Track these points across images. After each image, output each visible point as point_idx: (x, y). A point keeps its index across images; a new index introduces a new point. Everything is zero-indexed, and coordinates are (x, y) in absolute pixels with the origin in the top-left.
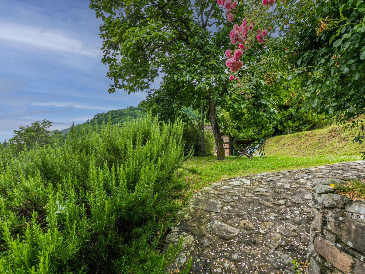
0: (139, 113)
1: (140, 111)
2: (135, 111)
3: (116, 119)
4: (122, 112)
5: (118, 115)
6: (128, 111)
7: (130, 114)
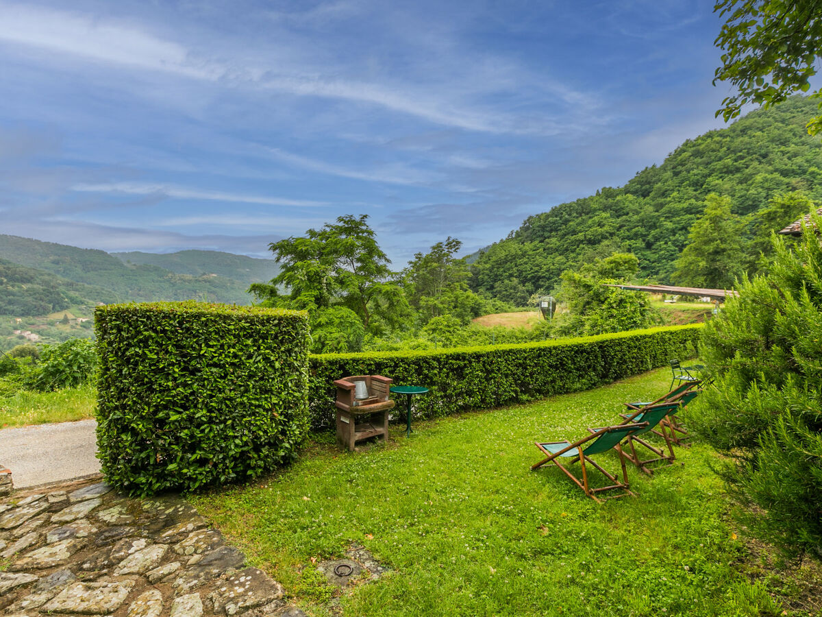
0: (630, 202)
1: (630, 197)
2: (619, 198)
3: (571, 223)
4: (584, 206)
5: (575, 214)
6: (601, 200)
7: (605, 209)
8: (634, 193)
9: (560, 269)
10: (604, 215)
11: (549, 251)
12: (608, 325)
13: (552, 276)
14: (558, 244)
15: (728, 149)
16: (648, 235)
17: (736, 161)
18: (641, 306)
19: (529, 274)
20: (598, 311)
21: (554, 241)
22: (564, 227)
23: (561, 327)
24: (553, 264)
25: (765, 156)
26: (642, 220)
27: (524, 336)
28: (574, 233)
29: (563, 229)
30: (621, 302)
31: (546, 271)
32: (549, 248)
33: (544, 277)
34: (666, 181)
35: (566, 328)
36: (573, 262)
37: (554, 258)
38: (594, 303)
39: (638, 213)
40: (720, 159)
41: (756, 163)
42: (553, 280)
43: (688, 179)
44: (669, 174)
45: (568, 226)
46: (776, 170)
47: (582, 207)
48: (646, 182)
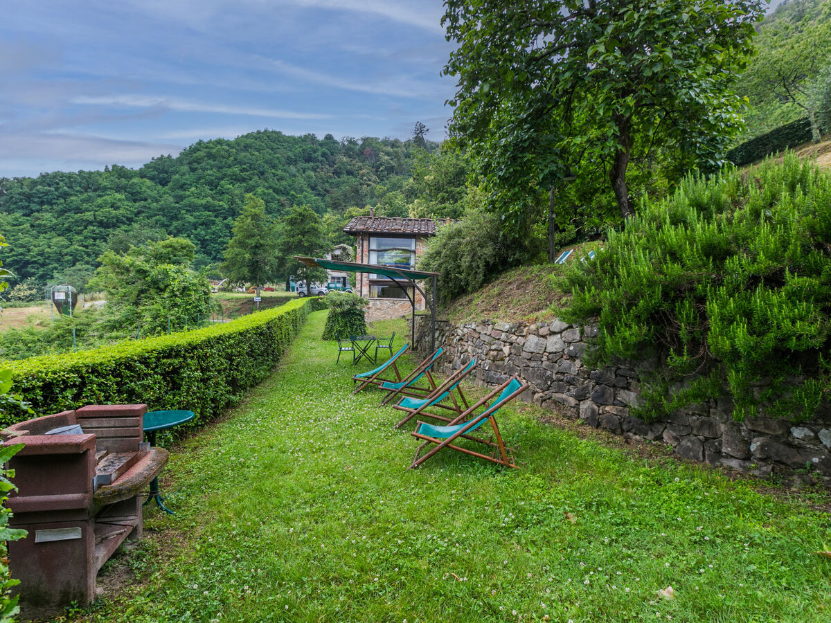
0: (149, 188)
1: (148, 182)
2: (135, 180)
3: (73, 198)
4: (91, 181)
5: (78, 188)
6: (112, 178)
7: (118, 189)
8: (152, 179)
9: (61, 254)
10: (118, 196)
11: (42, 230)
12: (172, 315)
13: (47, 261)
14: (55, 221)
15: (235, 159)
16: (170, 225)
17: (242, 171)
18: (206, 293)
19: (8, 257)
20: (158, 299)
21: (47, 217)
22: (62, 201)
23: (109, 321)
24: (49, 247)
25: (262, 173)
26: (162, 209)
27: (37, 338)
28: (78, 210)
29: (61, 203)
30: (185, 290)
31: (38, 255)
32: (39, 225)
33: (35, 262)
34: (184, 174)
35: (116, 322)
36: (79, 246)
37: (49, 239)
38: (152, 291)
39: (157, 201)
40: (229, 167)
41: (256, 178)
42: (50, 266)
43: (204, 178)
44: (186, 168)
45: (68, 201)
46: (270, 187)
47: (87, 181)
48: (163, 170)
